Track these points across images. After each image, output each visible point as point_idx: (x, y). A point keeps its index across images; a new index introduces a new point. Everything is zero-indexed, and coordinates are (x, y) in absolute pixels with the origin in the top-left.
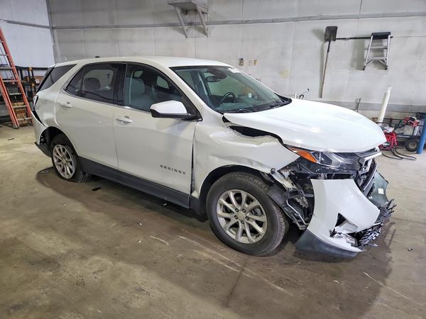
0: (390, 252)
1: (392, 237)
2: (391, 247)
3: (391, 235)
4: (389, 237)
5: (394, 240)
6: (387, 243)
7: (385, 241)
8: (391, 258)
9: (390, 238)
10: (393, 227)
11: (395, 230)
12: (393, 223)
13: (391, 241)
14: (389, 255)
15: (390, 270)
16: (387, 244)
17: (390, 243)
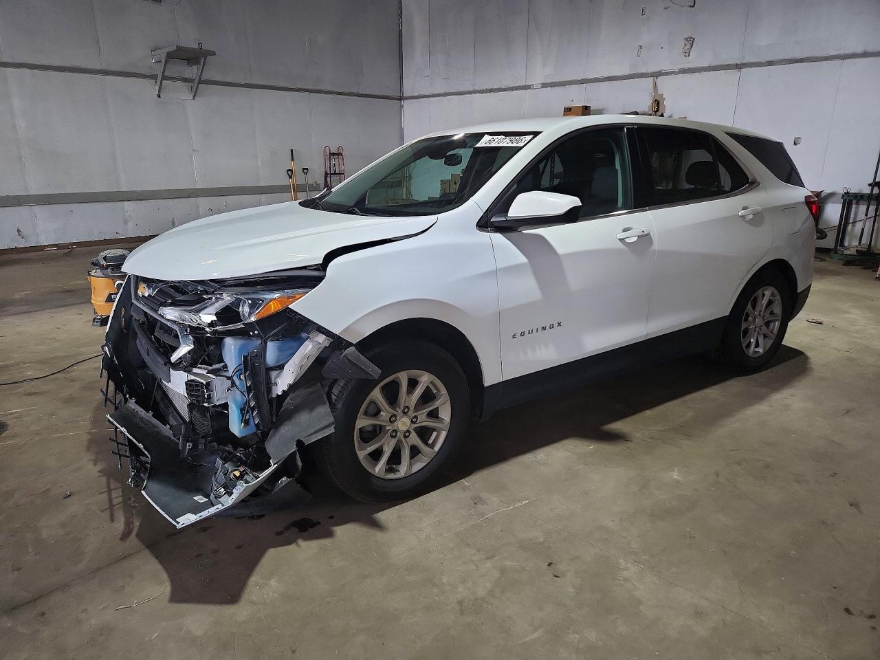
0: (99, 471)
1: (110, 500)
2: (104, 480)
3: (115, 501)
4: (117, 496)
5: (105, 496)
6: (113, 484)
7: (119, 485)
8: (95, 465)
9: (114, 495)
10: (120, 525)
11: (112, 519)
12: (125, 536)
13: (109, 491)
14: (99, 467)
15: (88, 449)
16: (112, 481)
17: (108, 484)
